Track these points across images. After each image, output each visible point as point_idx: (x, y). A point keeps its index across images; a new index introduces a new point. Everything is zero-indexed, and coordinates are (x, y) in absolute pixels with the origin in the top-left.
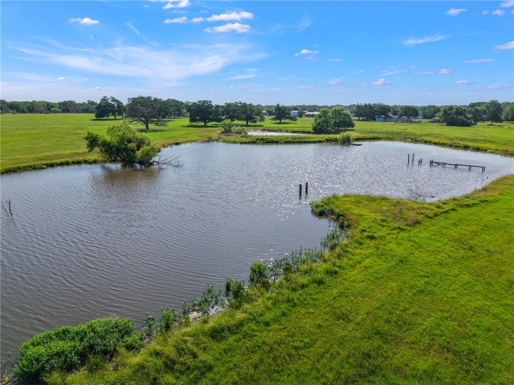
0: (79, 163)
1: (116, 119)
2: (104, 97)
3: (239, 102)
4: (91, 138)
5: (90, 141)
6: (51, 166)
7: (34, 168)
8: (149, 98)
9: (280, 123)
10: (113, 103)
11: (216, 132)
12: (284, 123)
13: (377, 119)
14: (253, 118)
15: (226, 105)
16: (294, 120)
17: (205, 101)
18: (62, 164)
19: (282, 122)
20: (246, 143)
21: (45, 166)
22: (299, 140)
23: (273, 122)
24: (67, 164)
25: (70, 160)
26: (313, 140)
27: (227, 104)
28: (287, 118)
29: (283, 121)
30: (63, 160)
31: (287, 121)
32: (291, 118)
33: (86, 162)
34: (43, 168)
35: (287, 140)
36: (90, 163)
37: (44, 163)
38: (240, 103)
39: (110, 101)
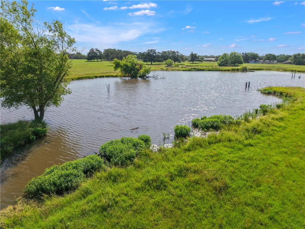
0: (108, 76)
1: (98, 61)
2: (92, 48)
3: (170, 51)
4: (116, 62)
5: (116, 65)
6: (96, 77)
7: (89, 78)
8: (114, 50)
9: (193, 63)
10: (97, 52)
11: (164, 66)
12: (195, 63)
13: (250, 62)
14: (179, 60)
15: (163, 53)
16: (201, 62)
17: (152, 50)
18: (100, 77)
19: (194, 63)
20: (185, 70)
21: (94, 77)
22: (216, 69)
23: (189, 62)
24: (103, 77)
25: (104, 75)
26: (224, 69)
27: (163, 52)
28: (197, 61)
29: (194, 62)
30: (101, 75)
31: (197, 62)
32: (199, 61)
33: (112, 76)
34: (94, 78)
35: (209, 69)
36: (114, 77)
38: (171, 51)
39: (95, 51)
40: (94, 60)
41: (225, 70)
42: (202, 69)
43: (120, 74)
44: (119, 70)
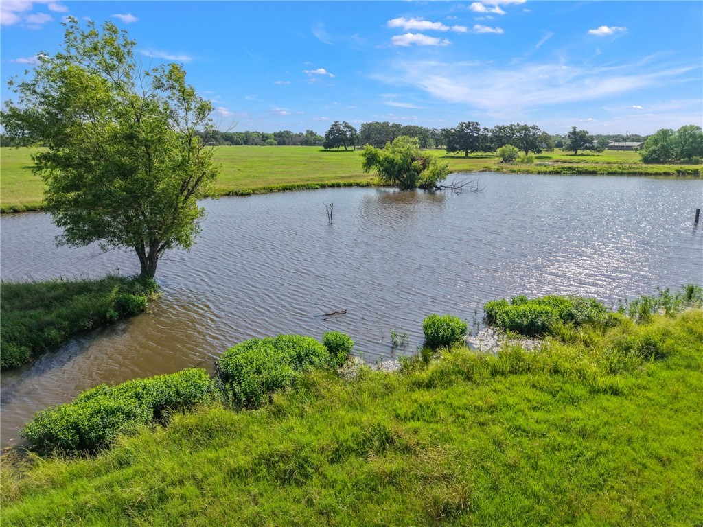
0: (350, 185)
1: (346, 150)
2: (336, 122)
3: (516, 124)
4: (370, 154)
5: (368, 159)
6: (323, 186)
7: (308, 188)
8: (386, 124)
9: (575, 155)
10: (345, 130)
11: (493, 162)
12: (582, 155)
14: (537, 147)
15: (497, 129)
16: (599, 151)
17: (469, 123)
18: (333, 186)
19: (578, 154)
20: (545, 173)
21: (318, 187)
22: (631, 171)
23: (565, 153)
24: (338, 186)
25: (341, 182)
26: (655, 171)
27: (498, 127)
28: (587, 148)
29: (579, 152)
30: (334, 182)
31: (588, 152)
32: (592, 148)
33: (358, 185)
34: (317, 188)
35: (610, 171)
36: (362, 186)
37: (316, 183)
38: (518, 125)
39: (342, 128)
40: (339, 147)
41: (657, 174)
42: (592, 170)
43: (376, 180)
44: (374, 171)
